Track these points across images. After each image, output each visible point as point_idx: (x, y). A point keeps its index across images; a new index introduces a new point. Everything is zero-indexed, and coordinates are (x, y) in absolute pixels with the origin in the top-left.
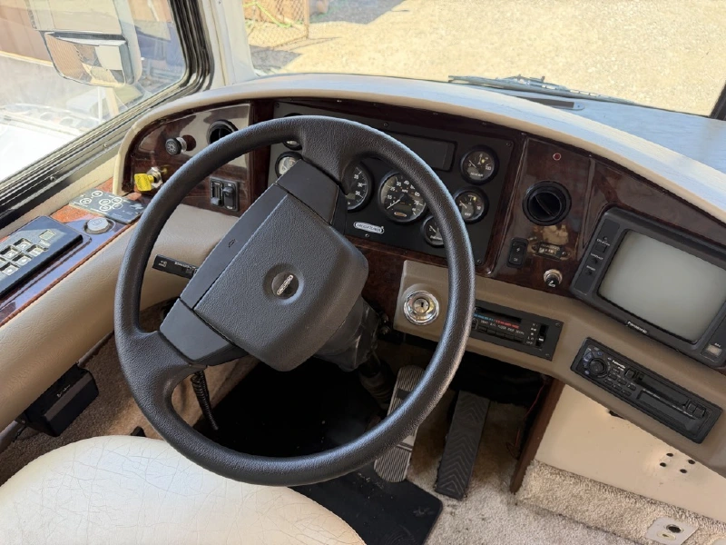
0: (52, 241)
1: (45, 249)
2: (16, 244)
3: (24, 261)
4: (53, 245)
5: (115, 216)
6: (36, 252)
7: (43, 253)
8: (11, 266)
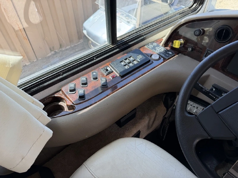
0: (141, 59)
1: (138, 62)
2: (129, 57)
3: (131, 65)
4: (141, 61)
5: (161, 54)
6: (135, 62)
7: (137, 64)
8: (127, 65)
